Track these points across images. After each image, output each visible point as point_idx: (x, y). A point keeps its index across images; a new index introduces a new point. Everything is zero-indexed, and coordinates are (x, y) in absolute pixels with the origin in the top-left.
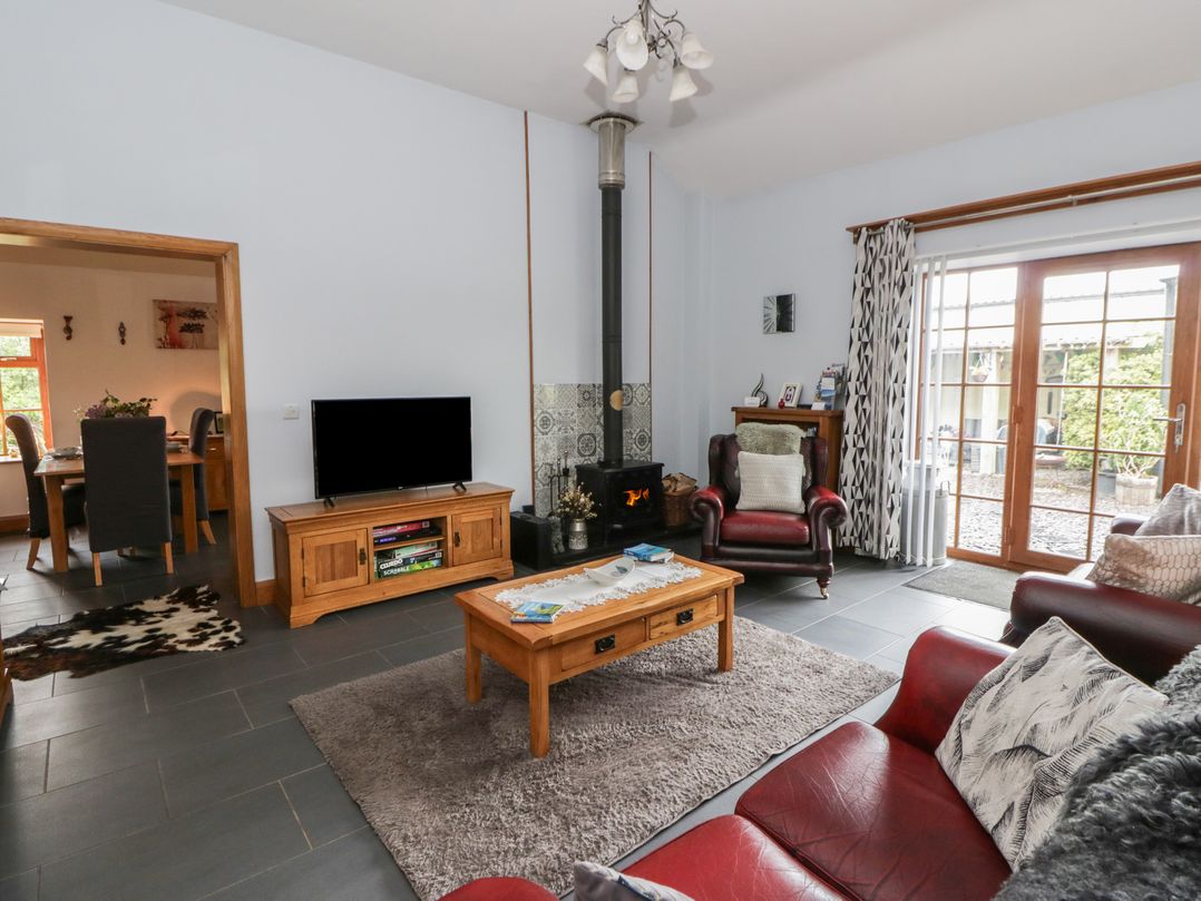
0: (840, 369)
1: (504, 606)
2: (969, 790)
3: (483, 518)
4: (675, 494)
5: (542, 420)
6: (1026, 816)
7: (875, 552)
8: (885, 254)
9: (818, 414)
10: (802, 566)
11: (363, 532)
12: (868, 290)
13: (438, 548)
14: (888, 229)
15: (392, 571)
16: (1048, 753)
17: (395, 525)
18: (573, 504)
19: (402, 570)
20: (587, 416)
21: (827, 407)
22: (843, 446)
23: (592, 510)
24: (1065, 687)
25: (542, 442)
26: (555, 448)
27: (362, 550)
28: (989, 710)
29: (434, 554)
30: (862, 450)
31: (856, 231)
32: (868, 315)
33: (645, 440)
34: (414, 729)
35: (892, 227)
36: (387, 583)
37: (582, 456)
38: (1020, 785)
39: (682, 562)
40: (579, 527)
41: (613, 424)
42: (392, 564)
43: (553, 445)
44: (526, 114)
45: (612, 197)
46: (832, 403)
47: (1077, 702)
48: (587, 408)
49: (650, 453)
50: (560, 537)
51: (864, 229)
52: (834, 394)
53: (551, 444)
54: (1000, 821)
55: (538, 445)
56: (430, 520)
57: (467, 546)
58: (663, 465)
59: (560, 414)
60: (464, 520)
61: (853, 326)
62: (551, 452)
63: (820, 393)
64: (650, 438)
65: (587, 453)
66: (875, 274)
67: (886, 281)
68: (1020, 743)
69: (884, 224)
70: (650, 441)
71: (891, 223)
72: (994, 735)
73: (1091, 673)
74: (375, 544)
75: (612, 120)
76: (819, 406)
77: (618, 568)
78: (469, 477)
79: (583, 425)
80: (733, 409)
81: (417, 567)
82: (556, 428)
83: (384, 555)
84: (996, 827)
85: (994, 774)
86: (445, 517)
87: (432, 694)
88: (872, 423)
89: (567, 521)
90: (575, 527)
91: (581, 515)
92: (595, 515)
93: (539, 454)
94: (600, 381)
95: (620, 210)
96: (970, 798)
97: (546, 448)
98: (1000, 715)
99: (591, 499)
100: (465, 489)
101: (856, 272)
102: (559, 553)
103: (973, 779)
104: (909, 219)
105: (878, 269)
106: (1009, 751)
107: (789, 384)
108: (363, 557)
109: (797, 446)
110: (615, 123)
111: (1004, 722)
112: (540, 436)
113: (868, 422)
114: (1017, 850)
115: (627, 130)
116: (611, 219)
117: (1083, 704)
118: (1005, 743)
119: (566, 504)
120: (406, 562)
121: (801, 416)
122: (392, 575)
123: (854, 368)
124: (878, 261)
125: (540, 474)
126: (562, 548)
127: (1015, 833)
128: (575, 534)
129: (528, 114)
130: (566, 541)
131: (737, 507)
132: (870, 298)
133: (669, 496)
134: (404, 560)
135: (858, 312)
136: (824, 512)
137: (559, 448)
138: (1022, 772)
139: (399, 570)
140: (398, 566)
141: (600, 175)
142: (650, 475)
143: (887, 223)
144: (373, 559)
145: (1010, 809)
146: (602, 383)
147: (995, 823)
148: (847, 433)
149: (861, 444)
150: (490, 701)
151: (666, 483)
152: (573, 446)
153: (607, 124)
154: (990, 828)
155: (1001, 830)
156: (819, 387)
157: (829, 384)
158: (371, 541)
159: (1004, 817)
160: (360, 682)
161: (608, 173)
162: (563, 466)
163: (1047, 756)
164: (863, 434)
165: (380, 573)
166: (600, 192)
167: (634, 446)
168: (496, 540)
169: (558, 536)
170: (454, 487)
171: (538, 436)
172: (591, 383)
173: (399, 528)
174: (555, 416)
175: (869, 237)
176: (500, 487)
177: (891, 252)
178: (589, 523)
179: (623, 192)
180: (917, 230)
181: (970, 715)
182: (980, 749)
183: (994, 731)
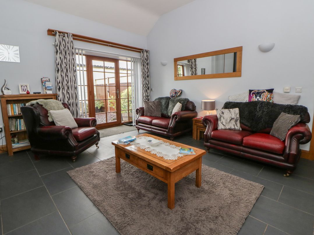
2: (229, 127)
8: (68, 43)
12: (60, 53)
14: (66, 35)
16: (234, 118)
21: (52, 92)
31: (53, 32)
32: (61, 61)
52: (52, 88)
61: (58, 65)
66: (62, 48)
67: (69, 52)
85: (230, 124)
106: (230, 121)
117: (231, 113)
127: (236, 126)
138: (233, 121)
154: (234, 128)
157: (49, 84)
175: (59, 35)
181: (222, 121)
182: (226, 123)
183: (226, 120)
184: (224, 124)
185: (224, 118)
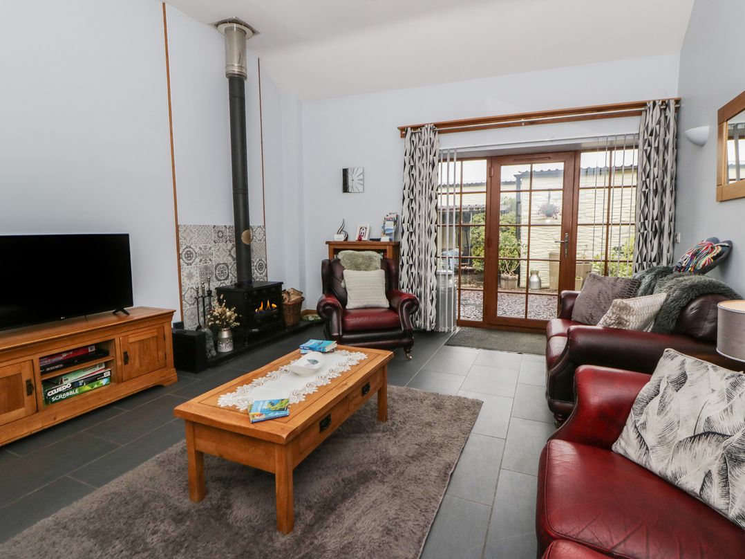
0: (394, 216)
1: (233, 409)
2: (666, 469)
3: (149, 336)
4: (289, 303)
5: (187, 253)
6: (727, 477)
7: (423, 327)
8: (423, 145)
9: (385, 244)
10: (396, 341)
11: (28, 365)
12: (412, 167)
13: (106, 368)
14: (423, 129)
15: (60, 396)
16: (729, 434)
17: (61, 354)
18: (221, 317)
19: (71, 393)
20: (221, 250)
21: (390, 240)
22: (401, 263)
23: (236, 320)
24: (713, 391)
25: (187, 271)
26: (198, 275)
27: (28, 382)
28: (659, 413)
29: (102, 374)
30: (412, 265)
31: (403, 131)
32: (412, 182)
33: (262, 266)
34: (150, 546)
35: (427, 129)
36: (55, 408)
37: (219, 280)
38: (712, 458)
39: (346, 350)
40: (225, 334)
41: (243, 254)
42: (59, 390)
43: (196, 273)
44: (164, 4)
45: (237, 84)
46: (393, 237)
47: (730, 398)
48: (221, 244)
49: (266, 276)
50: (212, 344)
51: (409, 129)
52: (393, 231)
53: (194, 273)
54: (703, 485)
55: (184, 274)
56: (96, 345)
57: (135, 362)
58: (282, 283)
59: (200, 248)
60: (131, 340)
61: (404, 189)
62: (195, 278)
63: (384, 231)
64: (266, 265)
65: (222, 278)
66: (416, 157)
67: (424, 161)
68: (701, 431)
69: (421, 127)
70: (266, 267)
71: (426, 126)
72: (672, 430)
73: (727, 379)
74: (42, 374)
75: (235, 25)
76: (385, 239)
77: (309, 361)
78: (131, 304)
79: (219, 257)
80: (327, 243)
81: (87, 388)
82: (197, 260)
83: (49, 384)
84: (702, 489)
85: (683, 455)
86: (114, 339)
87: (153, 505)
88: (417, 249)
89: (216, 330)
90: (222, 335)
91: (228, 325)
92: (239, 324)
93: (185, 280)
94: (232, 224)
95: (244, 95)
96: (669, 474)
97: (190, 276)
98: (671, 415)
99: (235, 312)
100: (128, 314)
101: (405, 155)
102: (212, 357)
103: (666, 461)
104: (437, 125)
105: (417, 155)
106: (691, 438)
107: (362, 225)
108: (30, 388)
109: (378, 264)
110: (238, 28)
111: (676, 420)
112: (185, 266)
113: (414, 248)
114: (728, 502)
115: (247, 37)
116: (237, 100)
117: (736, 399)
118: (684, 433)
119: (216, 318)
120: (75, 385)
121: (375, 245)
122: (61, 400)
123: (406, 214)
124: (417, 150)
125: (187, 296)
126: (214, 353)
127: (720, 491)
128: (223, 340)
129: (166, 5)
130: (216, 346)
131: (347, 307)
132: (413, 172)
133: (286, 305)
134: (72, 384)
135: (407, 180)
136: (405, 305)
137: (201, 275)
138: (709, 450)
139: (68, 394)
140: (67, 390)
141: (227, 66)
142: (275, 291)
143: (424, 126)
144: (40, 388)
145: (708, 475)
146: (234, 225)
147: (700, 487)
148: (403, 255)
149: (411, 262)
150: (215, 495)
151: (285, 296)
152: (212, 273)
153: (232, 29)
154: (697, 491)
155: (707, 490)
156: (383, 227)
157: (390, 226)
158: (38, 371)
159: (704, 481)
160: (65, 513)
161: (233, 65)
162: (206, 289)
163: (730, 436)
164: (412, 256)
165: (48, 400)
166: (228, 80)
167: (255, 271)
168: (161, 354)
169: (210, 344)
170: (114, 313)
171: (184, 266)
172: (223, 224)
173: (65, 355)
174: (197, 250)
175: (412, 134)
176: (162, 310)
177: (427, 144)
178: (233, 331)
179: (246, 82)
180: (440, 132)
181: (642, 419)
182: (662, 440)
183: (670, 427)
184: (650, 438)
185: (662, 408)
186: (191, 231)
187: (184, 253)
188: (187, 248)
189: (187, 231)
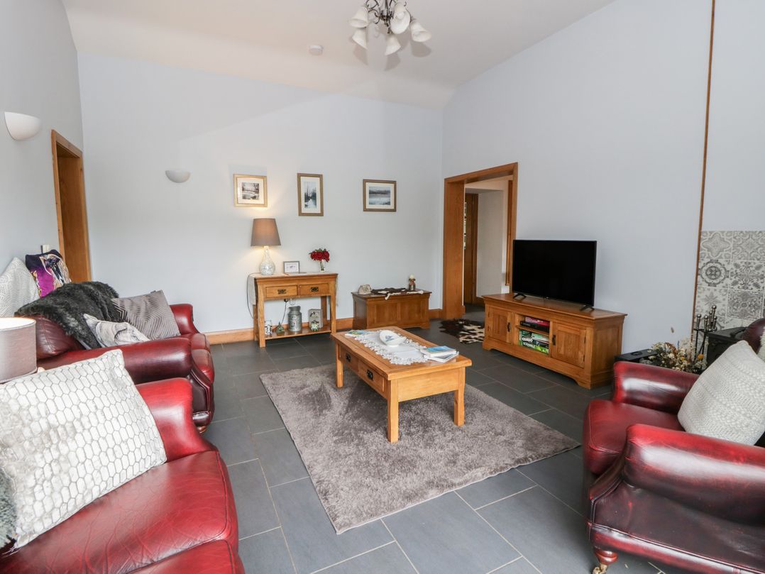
3: (572, 332)
5: (711, 269)
11: (510, 314)
15: (527, 344)
17: (537, 319)
19: (531, 346)
25: (709, 293)
27: (509, 324)
43: (724, 299)
57: (561, 348)
59: (737, 265)
60: (560, 328)
62: (720, 306)
82: (728, 281)
86: (550, 321)
93: (702, 305)
97: (712, 301)
108: (509, 327)
134: (534, 341)
137: (732, 304)
140: (530, 343)
158: (515, 321)
165: (521, 342)
171: (704, 285)
174: (728, 268)
186: (723, 240)
187: (705, 268)
188: (711, 262)
189: (714, 240)
